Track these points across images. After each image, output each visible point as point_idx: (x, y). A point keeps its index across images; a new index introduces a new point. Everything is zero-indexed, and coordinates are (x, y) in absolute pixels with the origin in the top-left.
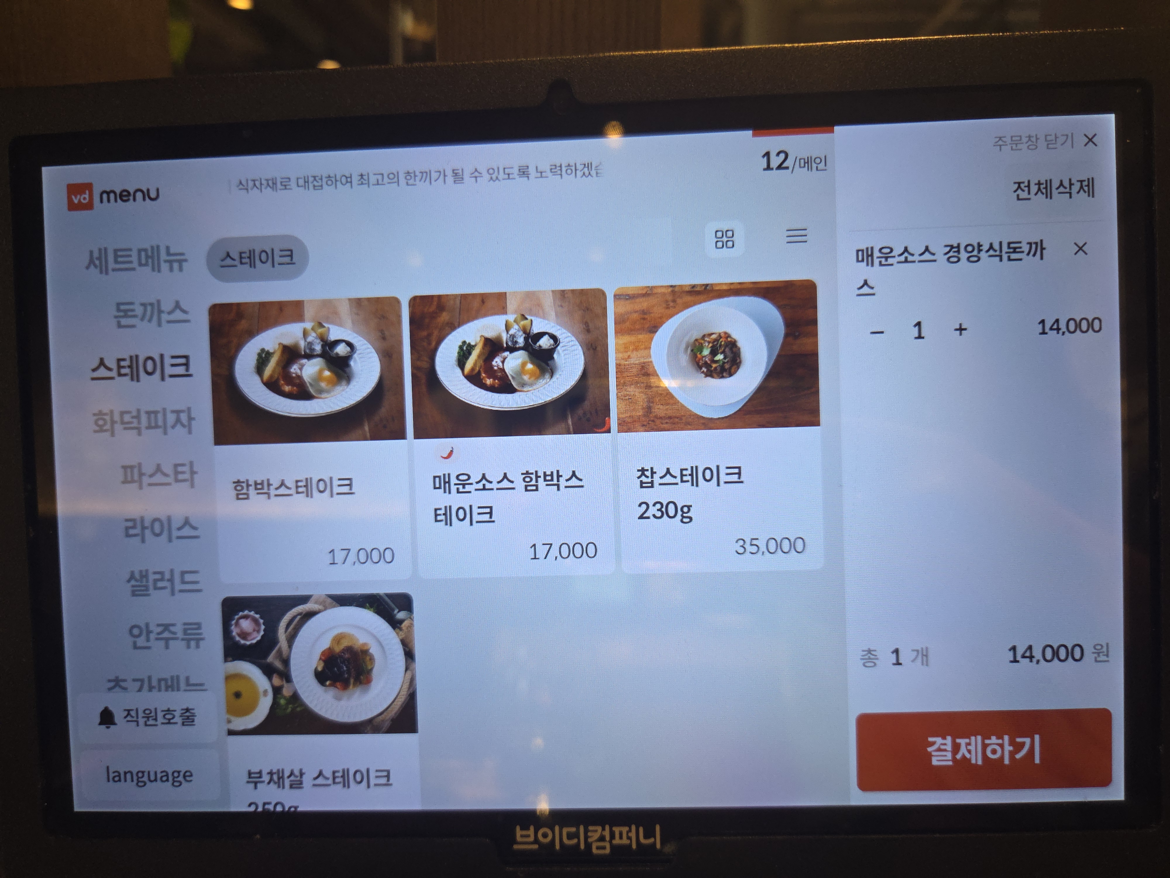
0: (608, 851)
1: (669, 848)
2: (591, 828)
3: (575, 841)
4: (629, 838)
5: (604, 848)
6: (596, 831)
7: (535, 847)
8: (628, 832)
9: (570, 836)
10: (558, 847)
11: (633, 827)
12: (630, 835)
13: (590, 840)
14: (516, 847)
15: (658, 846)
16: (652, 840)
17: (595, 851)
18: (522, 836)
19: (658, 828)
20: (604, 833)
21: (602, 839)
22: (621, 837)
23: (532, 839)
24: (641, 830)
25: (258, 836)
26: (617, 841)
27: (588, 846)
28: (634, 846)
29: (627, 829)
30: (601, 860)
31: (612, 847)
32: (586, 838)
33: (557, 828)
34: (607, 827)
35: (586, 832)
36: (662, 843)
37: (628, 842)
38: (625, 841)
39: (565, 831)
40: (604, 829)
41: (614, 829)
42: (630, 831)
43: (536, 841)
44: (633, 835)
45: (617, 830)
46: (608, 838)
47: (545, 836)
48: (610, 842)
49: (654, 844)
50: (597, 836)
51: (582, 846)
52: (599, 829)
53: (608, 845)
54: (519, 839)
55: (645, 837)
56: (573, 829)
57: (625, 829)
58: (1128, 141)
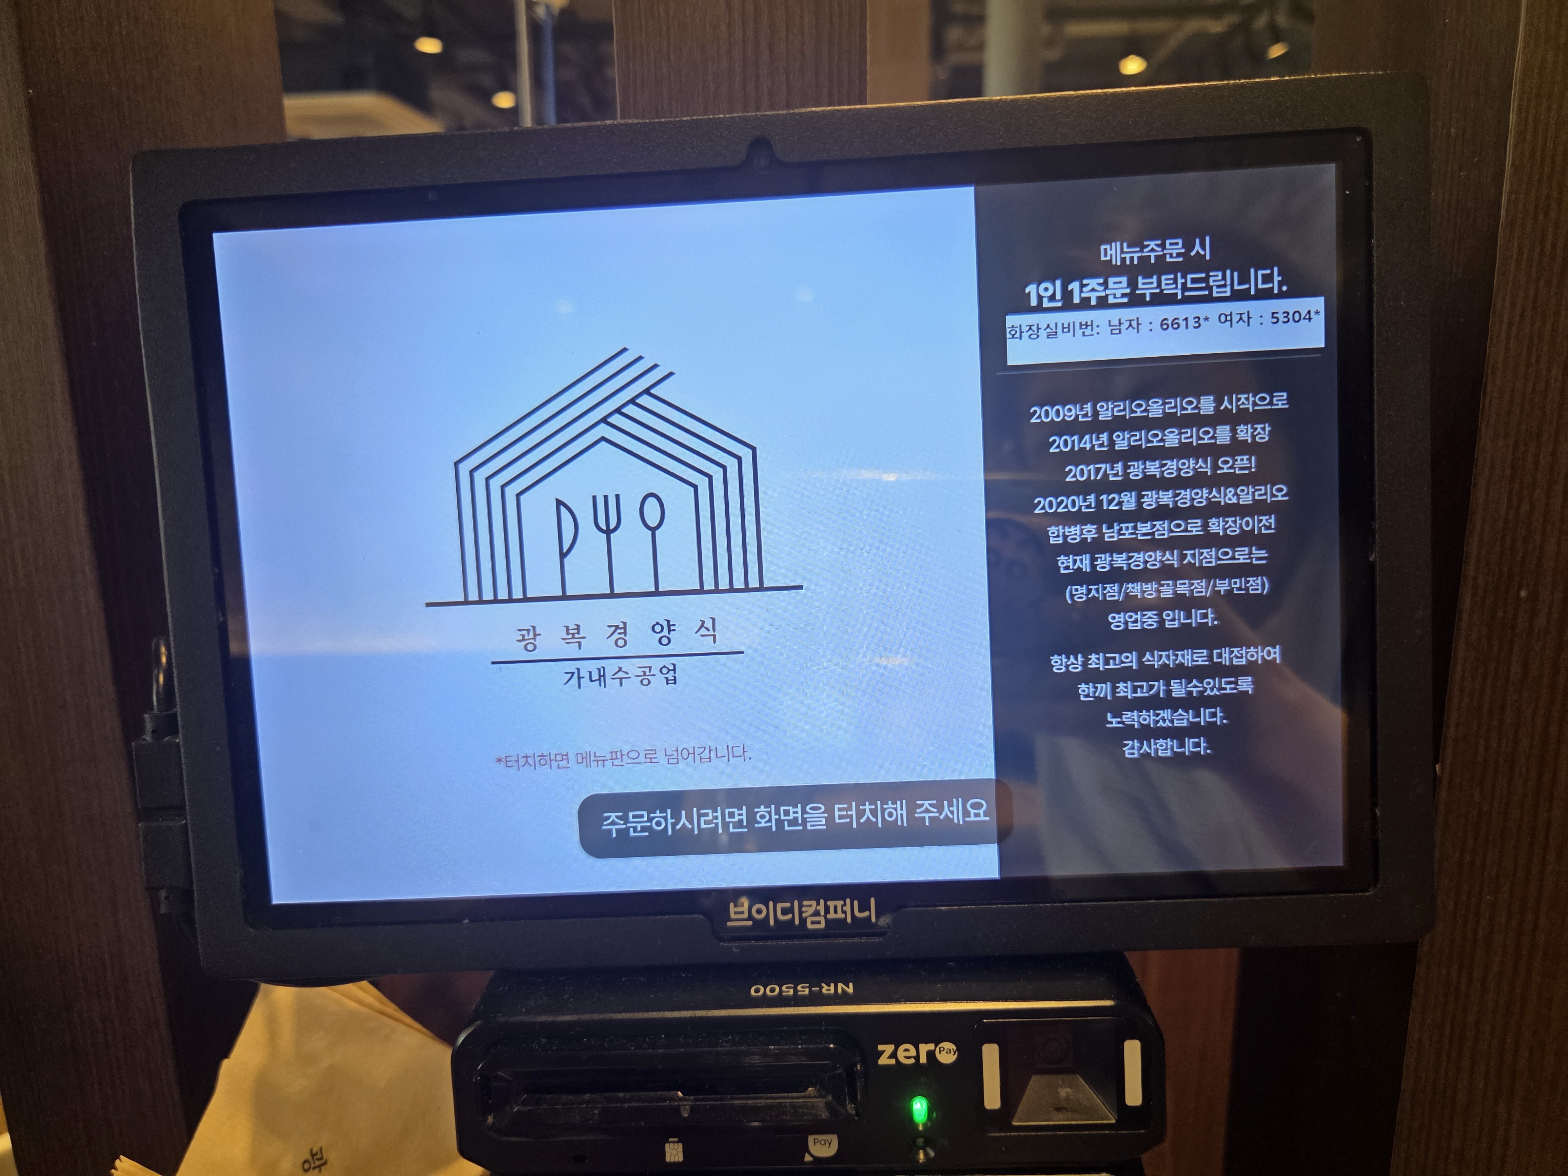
0: (822, 925)
1: (885, 921)
2: (805, 903)
3: (790, 916)
4: (844, 912)
5: (819, 922)
6: (811, 906)
7: (750, 923)
8: (842, 906)
9: (785, 912)
10: (772, 923)
11: (848, 901)
12: (844, 908)
13: (804, 915)
14: (729, 924)
15: (873, 919)
16: (867, 914)
17: (810, 926)
18: (736, 913)
19: (873, 900)
20: (818, 908)
21: (817, 913)
22: (836, 912)
23: (746, 915)
24: (856, 903)
25: (467, 921)
26: (831, 916)
27: (803, 921)
28: (849, 920)
29: (842, 902)
30: (815, 934)
31: (827, 920)
32: (801, 912)
33: (771, 904)
34: (822, 902)
35: (801, 906)
36: (877, 917)
37: (843, 916)
38: (840, 915)
39: (780, 906)
40: (818, 904)
41: (829, 903)
42: (845, 904)
43: (750, 917)
44: (848, 908)
45: (831, 904)
46: (822, 913)
47: (759, 912)
48: (825, 916)
49: (870, 917)
50: (811, 911)
51: (797, 922)
52: (814, 903)
53: (823, 920)
54: (733, 916)
55: (860, 911)
56: (788, 905)
57: (840, 903)
58: (1347, 192)
